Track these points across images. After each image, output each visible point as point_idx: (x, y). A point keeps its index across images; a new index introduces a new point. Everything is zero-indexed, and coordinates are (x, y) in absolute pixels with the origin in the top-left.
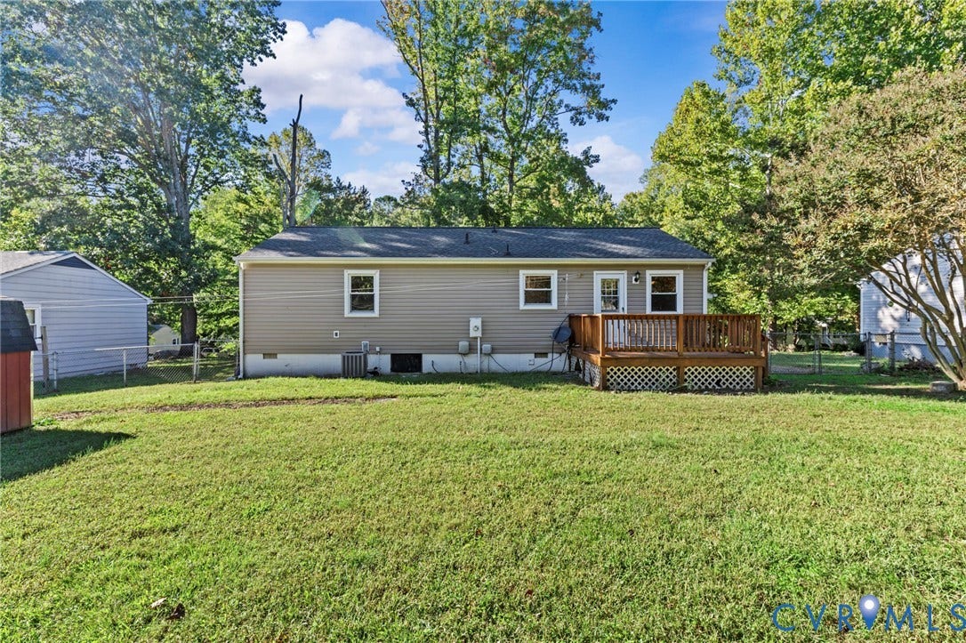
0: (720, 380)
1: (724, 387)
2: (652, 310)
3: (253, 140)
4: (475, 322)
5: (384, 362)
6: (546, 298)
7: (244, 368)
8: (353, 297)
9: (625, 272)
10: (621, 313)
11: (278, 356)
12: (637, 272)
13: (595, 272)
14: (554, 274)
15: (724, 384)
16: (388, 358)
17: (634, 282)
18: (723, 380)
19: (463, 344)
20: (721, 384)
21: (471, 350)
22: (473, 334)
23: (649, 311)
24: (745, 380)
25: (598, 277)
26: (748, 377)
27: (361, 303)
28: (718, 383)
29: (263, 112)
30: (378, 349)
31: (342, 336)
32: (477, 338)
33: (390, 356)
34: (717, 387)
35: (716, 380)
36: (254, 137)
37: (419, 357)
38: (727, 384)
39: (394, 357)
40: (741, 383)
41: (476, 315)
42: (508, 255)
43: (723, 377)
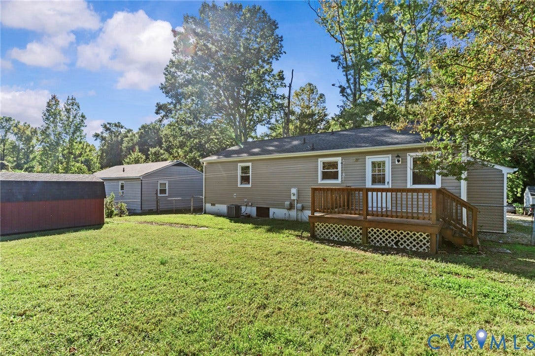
0: (399, 241)
1: (402, 247)
2: (414, 183)
3: (280, 97)
4: (294, 191)
5: (253, 211)
6: (335, 176)
7: (205, 210)
8: (242, 177)
9: (390, 156)
10: (386, 186)
11: (216, 205)
12: (399, 155)
13: (367, 157)
14: (339, 160)
15: (402, 244)
16: (254, 209)
17: (397, 163)
18: (402, 241)
19: (287, 203)
20: (399, 244)
21: (291, 207)
22: (293, 198)
23: (410, 185)
24: (421, 244)
25: (369, 160)
26: (425, 241)
27: (245, 179)
28: (396, 243)
29: (284, 82)
30: (250, 204)
31: (238, 196)
32: (295, 200)
33: (255, 208)
34: (395, 246)
35: (395, 241)
36: (280, 96)
37: (268, 209)
38: (405, 245)
39: (258, 208)
40: (418, 246)
41: (294, 187)
42: (313, 149)
43: (402, 239)
